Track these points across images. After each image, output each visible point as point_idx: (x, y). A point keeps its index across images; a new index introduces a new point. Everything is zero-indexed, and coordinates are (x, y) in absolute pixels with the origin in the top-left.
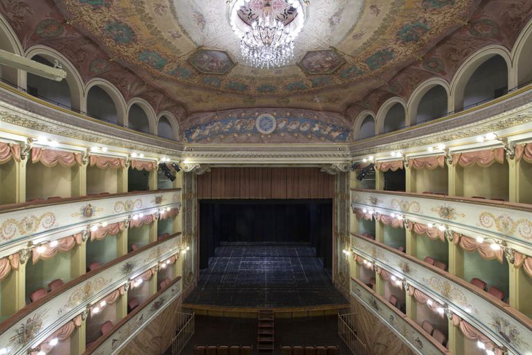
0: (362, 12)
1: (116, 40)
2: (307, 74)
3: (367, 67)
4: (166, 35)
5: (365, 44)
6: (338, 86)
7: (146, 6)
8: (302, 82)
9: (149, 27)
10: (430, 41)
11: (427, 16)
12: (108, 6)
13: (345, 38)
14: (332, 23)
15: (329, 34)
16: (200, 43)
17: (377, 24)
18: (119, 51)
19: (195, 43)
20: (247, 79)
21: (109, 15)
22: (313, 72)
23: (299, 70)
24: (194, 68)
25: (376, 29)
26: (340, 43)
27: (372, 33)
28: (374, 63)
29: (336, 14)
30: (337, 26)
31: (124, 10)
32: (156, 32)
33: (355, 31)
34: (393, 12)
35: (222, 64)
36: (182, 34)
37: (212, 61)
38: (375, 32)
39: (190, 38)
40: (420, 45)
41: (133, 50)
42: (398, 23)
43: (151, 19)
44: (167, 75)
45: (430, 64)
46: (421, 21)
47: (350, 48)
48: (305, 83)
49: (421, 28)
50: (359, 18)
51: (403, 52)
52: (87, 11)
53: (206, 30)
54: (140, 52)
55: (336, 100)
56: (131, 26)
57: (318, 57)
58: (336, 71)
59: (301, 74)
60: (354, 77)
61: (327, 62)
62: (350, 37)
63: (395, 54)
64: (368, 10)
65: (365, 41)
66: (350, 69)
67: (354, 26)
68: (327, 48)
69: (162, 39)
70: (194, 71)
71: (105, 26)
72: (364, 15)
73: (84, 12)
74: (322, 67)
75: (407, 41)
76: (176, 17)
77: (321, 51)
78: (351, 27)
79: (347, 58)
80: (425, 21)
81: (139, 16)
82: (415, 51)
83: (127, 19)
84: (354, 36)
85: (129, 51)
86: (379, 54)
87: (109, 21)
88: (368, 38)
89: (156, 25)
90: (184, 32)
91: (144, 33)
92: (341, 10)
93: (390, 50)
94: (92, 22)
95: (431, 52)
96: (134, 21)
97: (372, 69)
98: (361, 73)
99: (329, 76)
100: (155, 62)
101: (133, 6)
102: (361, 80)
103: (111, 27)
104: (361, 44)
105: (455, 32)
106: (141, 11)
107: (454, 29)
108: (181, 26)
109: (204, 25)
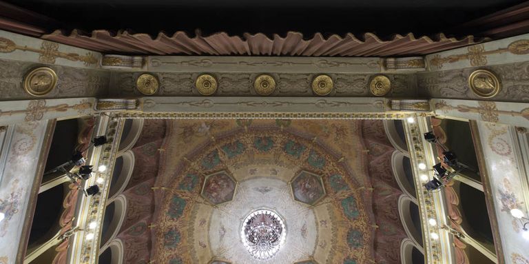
0: (209, 241)
1: (361, 236)
2: (226, 169)
3: (180, 195)
4: (330, 225)
5: (195, 217)
6: (192, 157)
7: (330, 250)
8: (229, 158)
9: (336, 235)
10: (157, 239)
11: (173, 253)
12: (348, 258)
13: (210, 218)
14: (223, 229)
15: (222, 219)
16: (311, 211)
17: (196, 235)
18: (366, 228)
19: (314, 213)
20: (282, 161)
21: (352, 253)
22: (223, 174)
23: (235, 175)
24: (325, 185)
25: (194, 232)
26: (212, 213)
27: (195, 227)
28: (178, 202)
29: (222, 236)
30: (219, 227)
31: (342, 252)
32: (335, 230)
33: (206, 226)
34: (192, 247)
35: (301, 185)
36: (320, 224)
37: (308, 190)
38: (193, 230)
39: (316, 218)
40: (159, 234)
41: (358, 224)
42: (185, 241)
43: (332, 241)
44: (351, 187)
45: (141, 228)
46: (173, 248)
47: (203, 210)
48: (227, 156)
49: (169, 244)
50: (209, 237)
51: (166, 222)
52: (360, 260)
53: (304, 222)
54: (354, 219)
55: (185, 133)
56: (346, 241)
57: (223, 195)
58: (203, 180)
59: (232, 170)
60: (185, 179)
61: (215, 190)
62: (207, 220)
63: (169, 217)
64: (207, 244)
65: (196, 220)
66: (192, 187)
67: (209, 230)
68: (219, 206)
69: (333, 224)
70: (327, 182)
71: (359, 248)
72: (206, 239)
73: (362, 260)
74: (216, 182)
75: (170, 231)
76: (317, 236)
77: (223, 202)
78: (211, 229)
79: (200, 199)
80: (171, 249)
81: (337, 244)
82: (159, 227)
83: (344, 245)
84: (205, 221)
85: (361, 224)
86: (181, 212)
87: (355, 248)
88: (196, 224)
89: (332, 235)
90: (317, 224)
91: (342, 231)
92: (221, 240)
93: (175, 219)
94: (363, 253)
95: (150, 234)
96: (342, 242)
97: (175, 195)
98: (181, 186)
99: (207, 171)
100: (350, 206)
101: (336, 252)
102: (175, 178)
103: (357, 245)
104: (197, 216)
105: (150, 254)
106: (334, 247)
107: (152, 255)
108: (317, 230)
109: (303, 227)
